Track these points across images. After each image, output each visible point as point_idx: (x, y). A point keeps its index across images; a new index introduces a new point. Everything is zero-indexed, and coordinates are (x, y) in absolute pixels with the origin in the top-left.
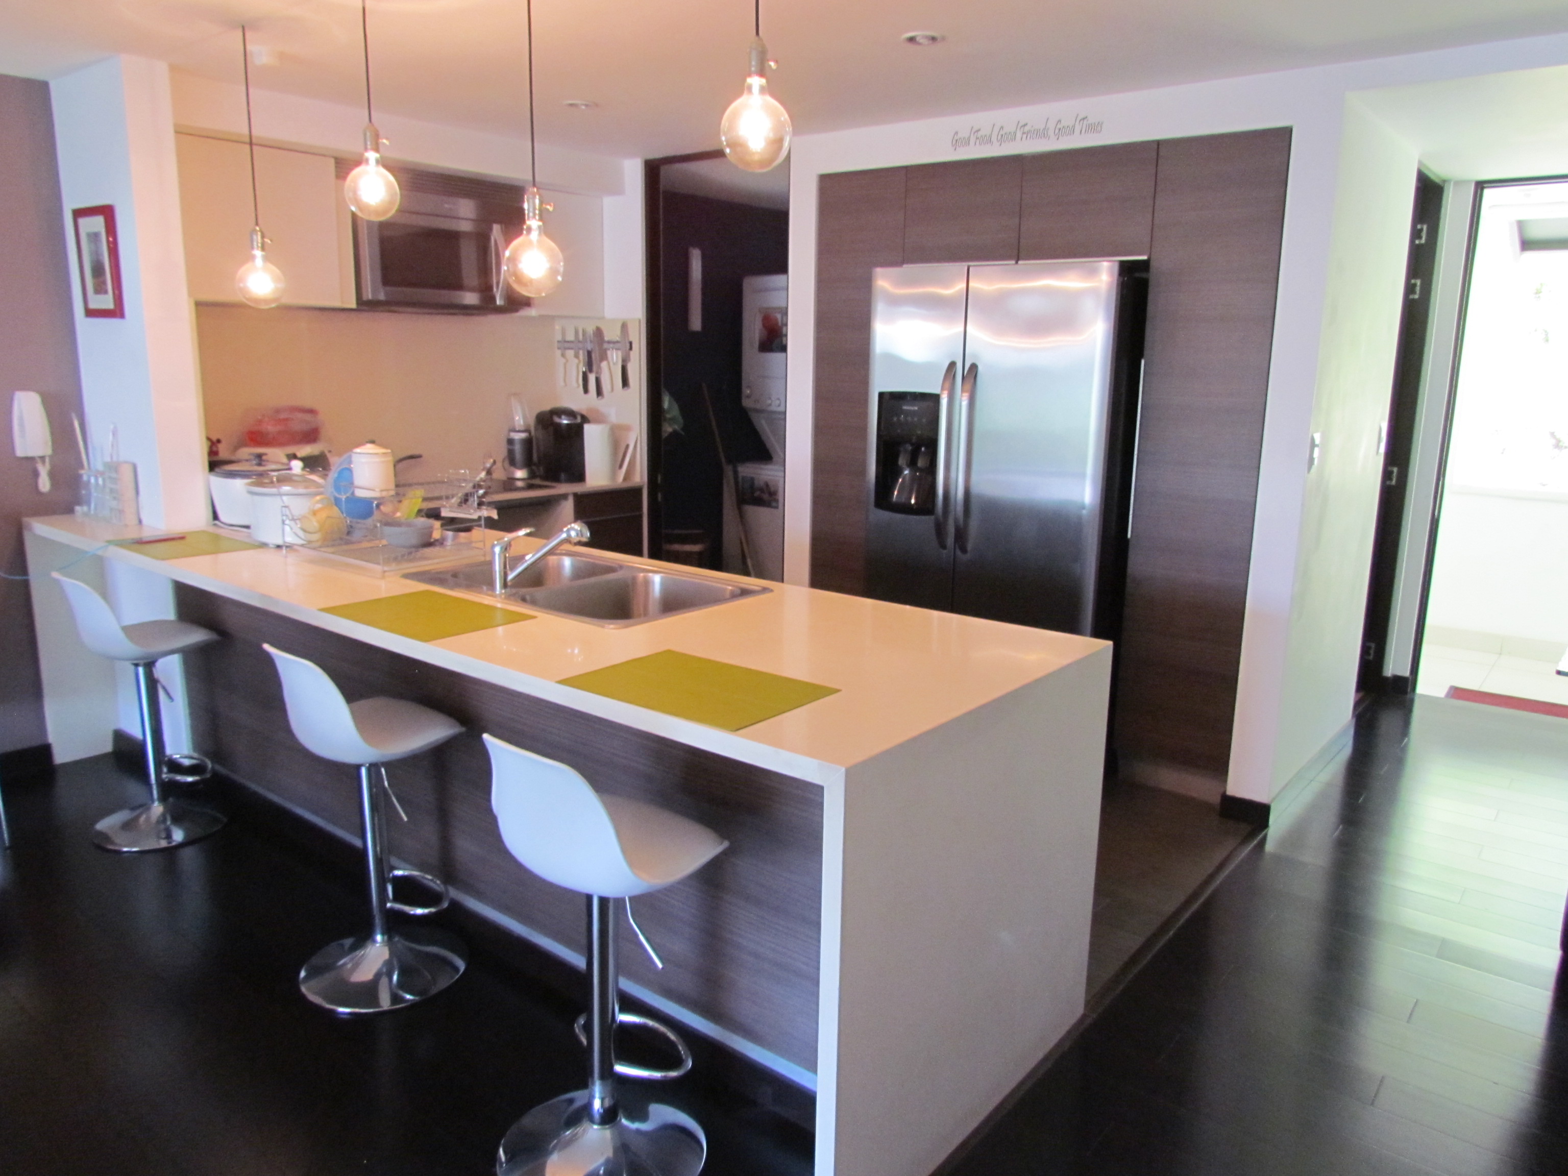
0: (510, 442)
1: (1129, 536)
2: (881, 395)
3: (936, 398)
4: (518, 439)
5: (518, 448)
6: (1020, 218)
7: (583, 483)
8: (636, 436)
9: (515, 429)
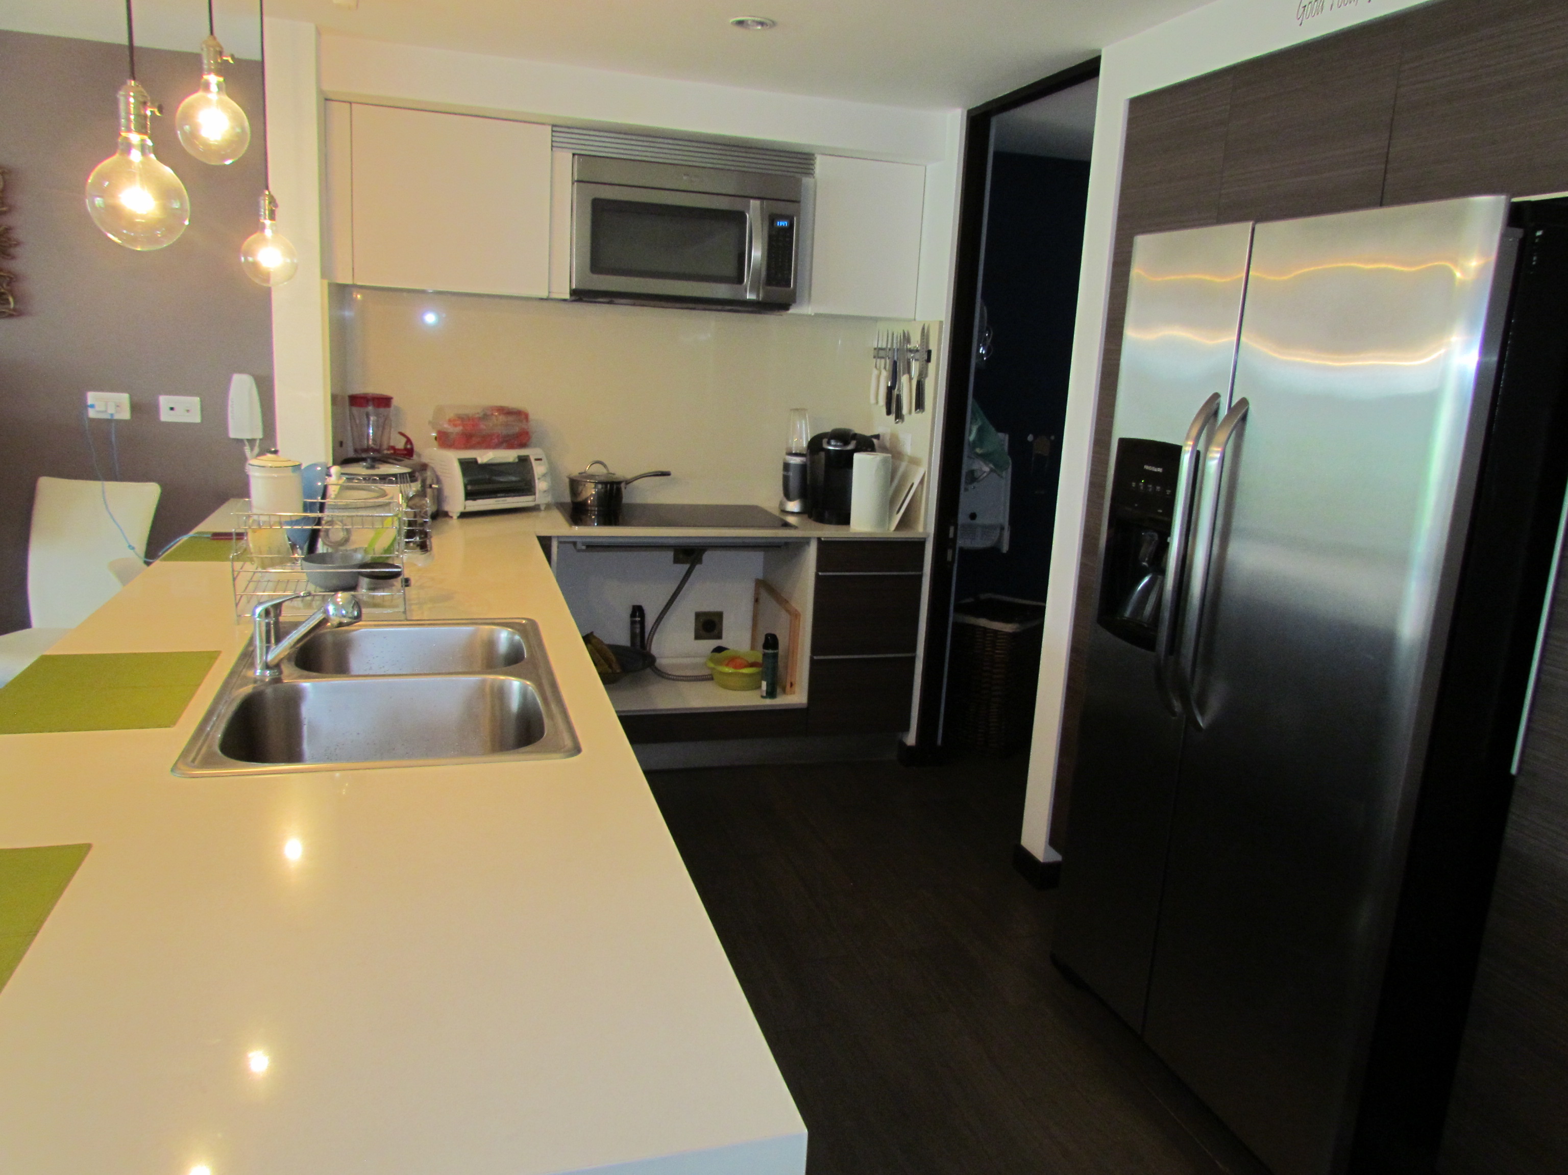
0: (786, 466)
1: (1514, 770)
2: (1122, 441)
3: (1174, 452)
4: (795, 465)
5: (793, 475)
6: (1391, 132)
7: (848, 526)
8: (923, 473)
9: (792, 451)
